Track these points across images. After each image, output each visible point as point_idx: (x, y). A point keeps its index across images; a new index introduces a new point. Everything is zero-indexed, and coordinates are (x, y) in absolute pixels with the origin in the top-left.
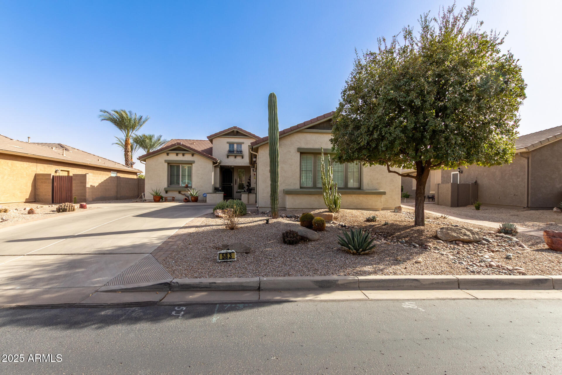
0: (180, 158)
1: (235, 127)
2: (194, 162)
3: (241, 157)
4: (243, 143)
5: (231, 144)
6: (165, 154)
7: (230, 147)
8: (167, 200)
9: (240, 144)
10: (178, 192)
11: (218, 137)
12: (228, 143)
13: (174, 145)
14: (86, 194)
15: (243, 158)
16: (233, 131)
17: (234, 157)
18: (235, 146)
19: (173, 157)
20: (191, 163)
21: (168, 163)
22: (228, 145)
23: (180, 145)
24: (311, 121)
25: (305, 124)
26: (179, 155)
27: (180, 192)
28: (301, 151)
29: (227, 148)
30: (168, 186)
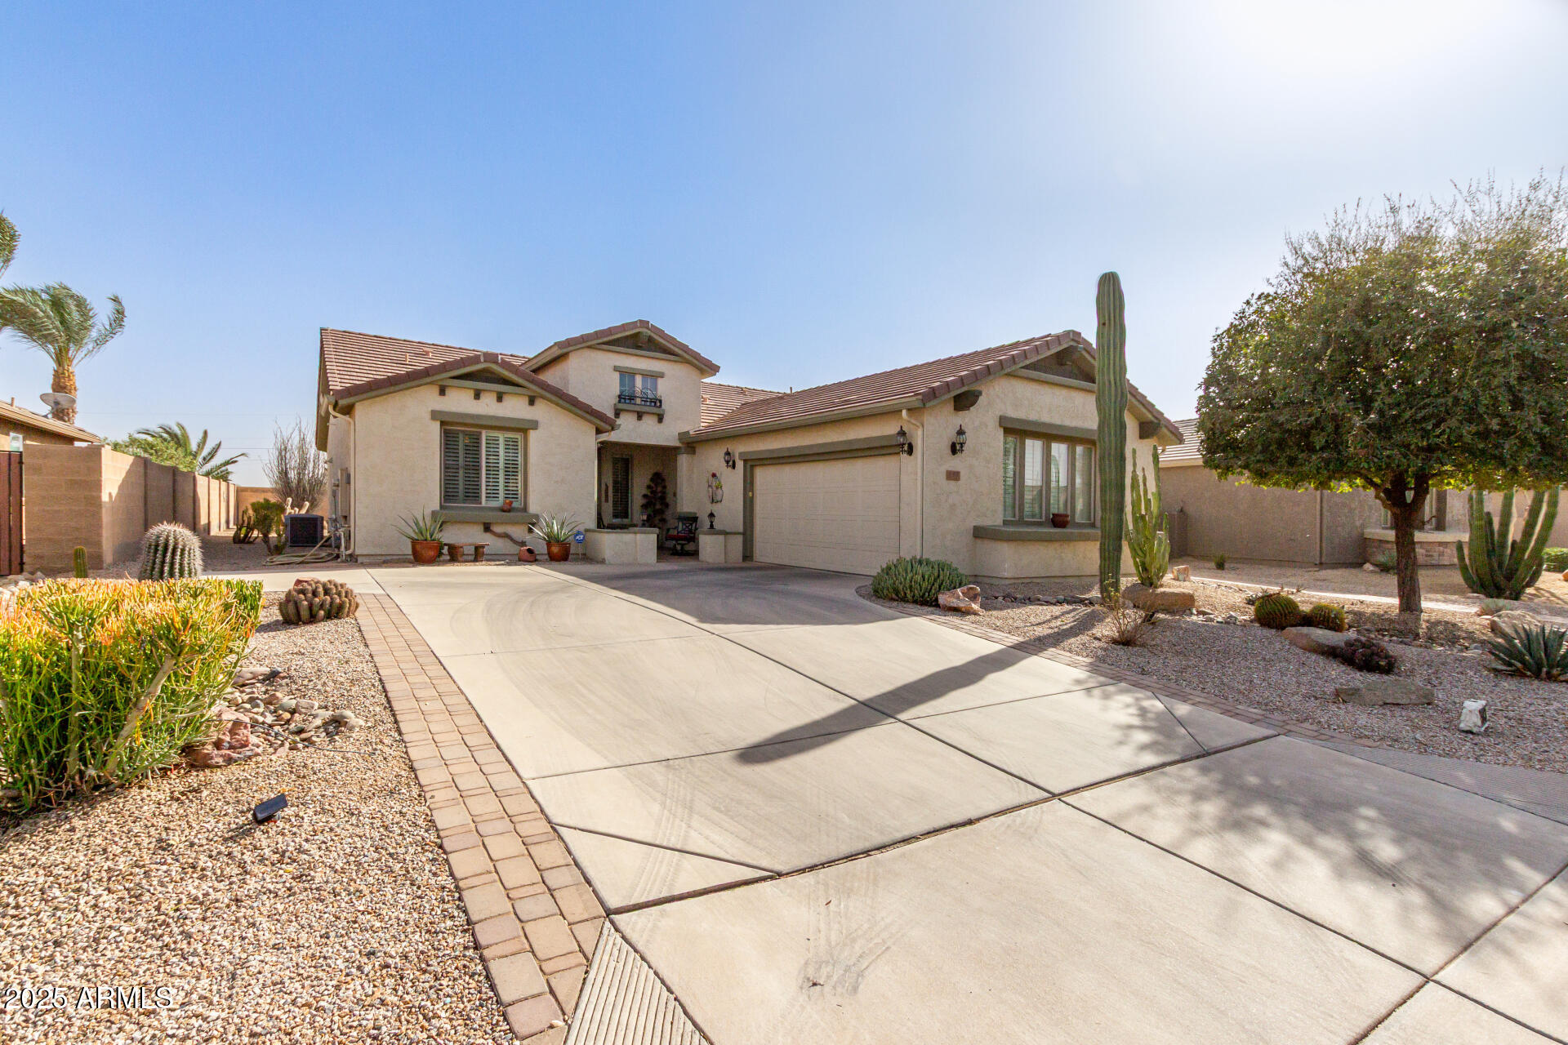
0: (487, 406)
1: (644, 323)
2: (534, 425)
3: (655, 418)
4: (662, 375)
5: (626, 374)
6: (436, 390)
7: (622, 384)
9: (655, 376)
10: (481, 528)
11: (589, 347)
12: (616, 369)
13: (475, 359)
15: (660, 419)
16: (637, 335)
17: (635, 416)
18: (639, 380)
19: (460, 402)
20: (524, 428)
21: (442, 423)
22: (617, 375)
23: (496, 362)
26: (482, 395)
27: (487, 528)
28: (1009, 426)
29: (614, 386)
30: (442, 507)
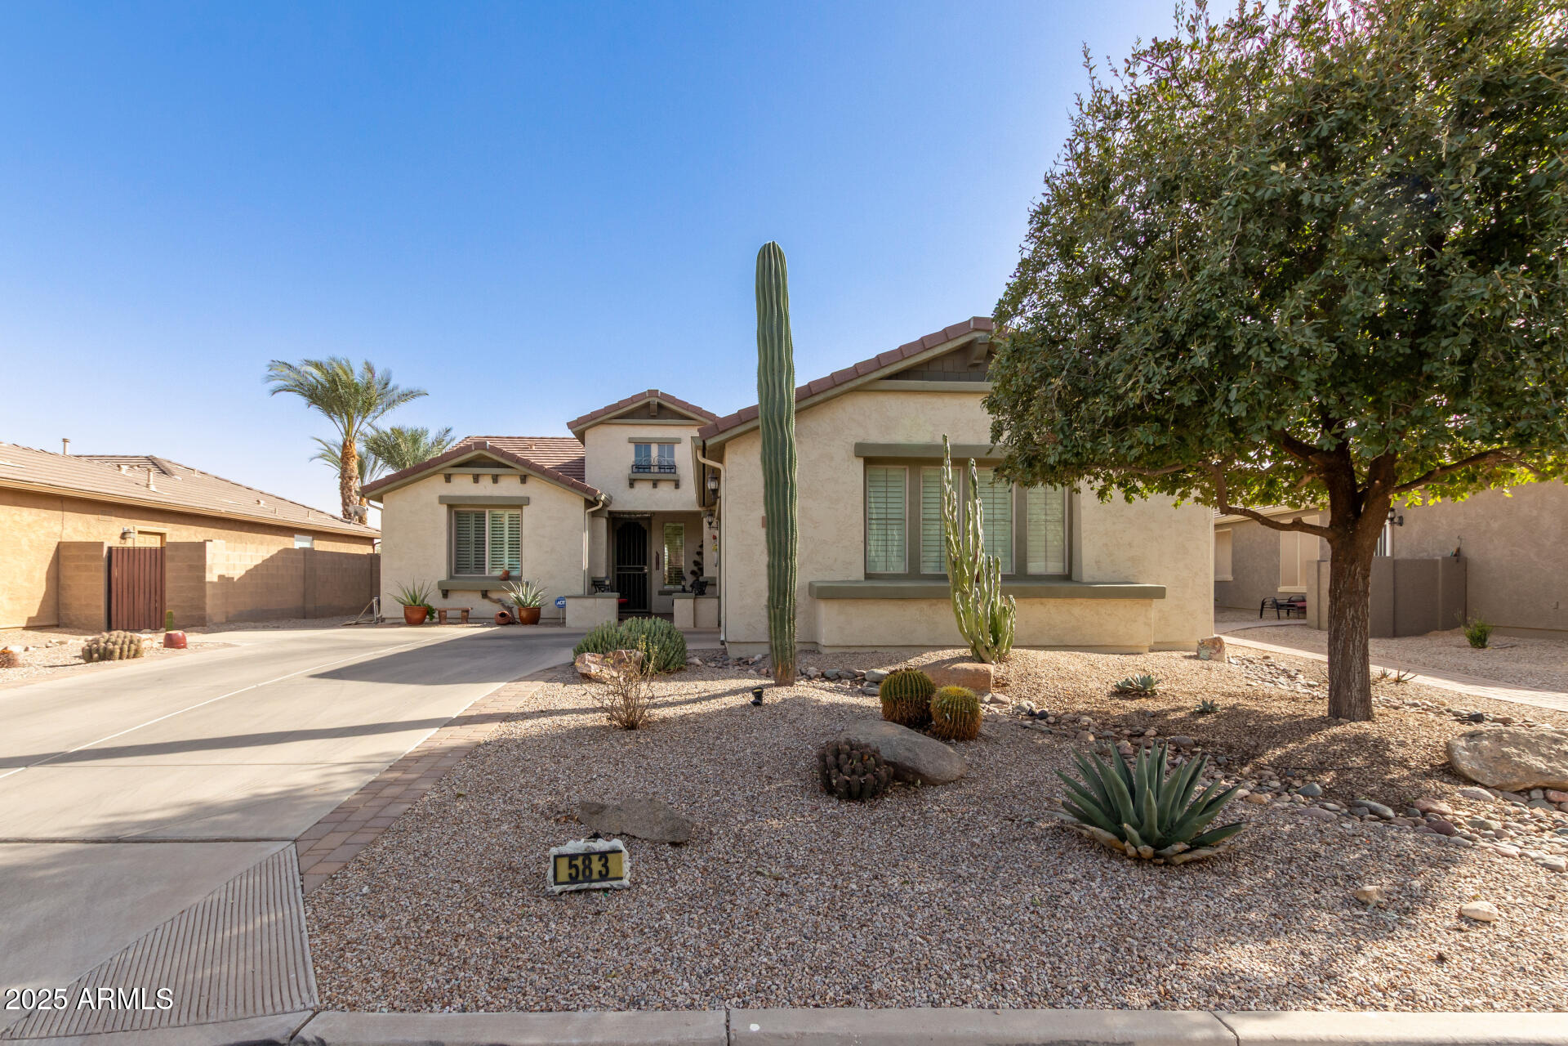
0: (486, 488)
1: (653, 393)
2: (526, 501)
3: (672, 485)
4: (678, 441)
5: (641, 446)
6: (442, 478)
7: (637, 455)
8: (446, 618)
9: (668, 444)
10: (480, 595)
11: (602, 423)
12: (631, 440)
13: (467, 449)
14: (205, 603)
15: (677, 486)
16: (648, 405)
17: (650, 485)
18: (655, 450)
19: (463, 486)
20: (518, 504)
21: (450, 507)
22: (632, 447)
23: (485, 449)
24: (902, 352)
25: (880, 361)
26: (481, 479)
27: (485, 595)
28: (869, 454)
29: (629, 456)
30: (451, 577)
